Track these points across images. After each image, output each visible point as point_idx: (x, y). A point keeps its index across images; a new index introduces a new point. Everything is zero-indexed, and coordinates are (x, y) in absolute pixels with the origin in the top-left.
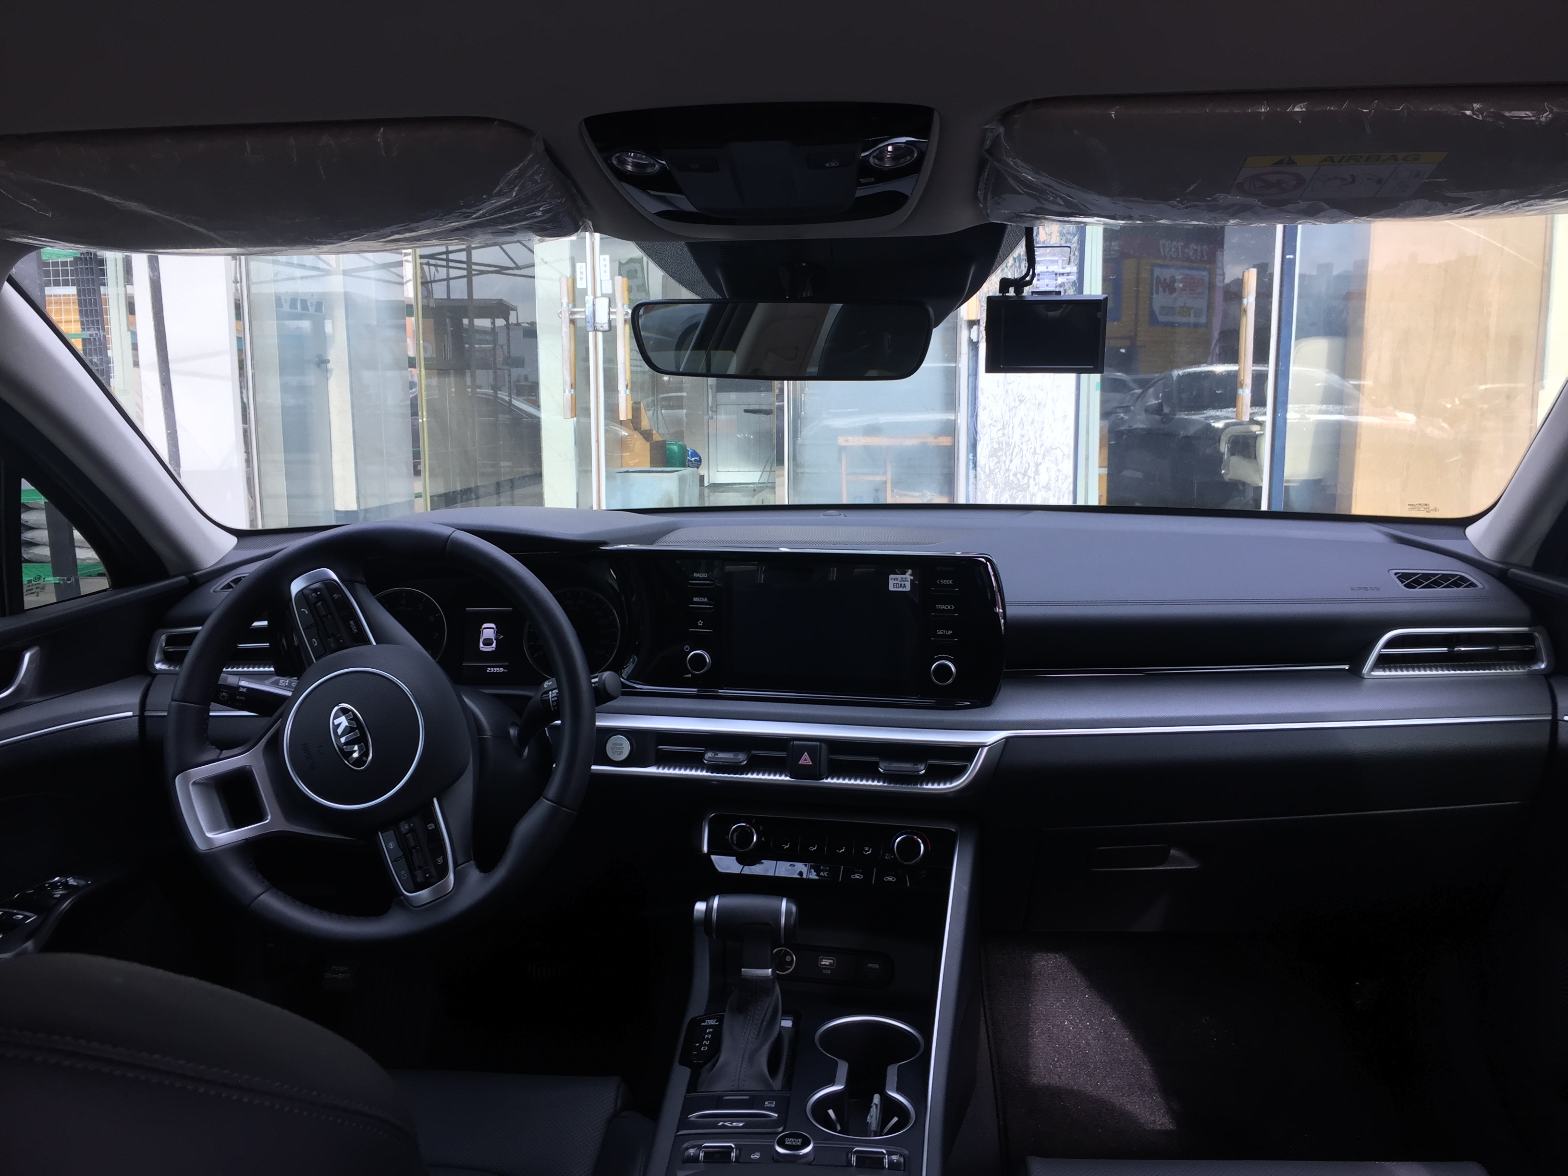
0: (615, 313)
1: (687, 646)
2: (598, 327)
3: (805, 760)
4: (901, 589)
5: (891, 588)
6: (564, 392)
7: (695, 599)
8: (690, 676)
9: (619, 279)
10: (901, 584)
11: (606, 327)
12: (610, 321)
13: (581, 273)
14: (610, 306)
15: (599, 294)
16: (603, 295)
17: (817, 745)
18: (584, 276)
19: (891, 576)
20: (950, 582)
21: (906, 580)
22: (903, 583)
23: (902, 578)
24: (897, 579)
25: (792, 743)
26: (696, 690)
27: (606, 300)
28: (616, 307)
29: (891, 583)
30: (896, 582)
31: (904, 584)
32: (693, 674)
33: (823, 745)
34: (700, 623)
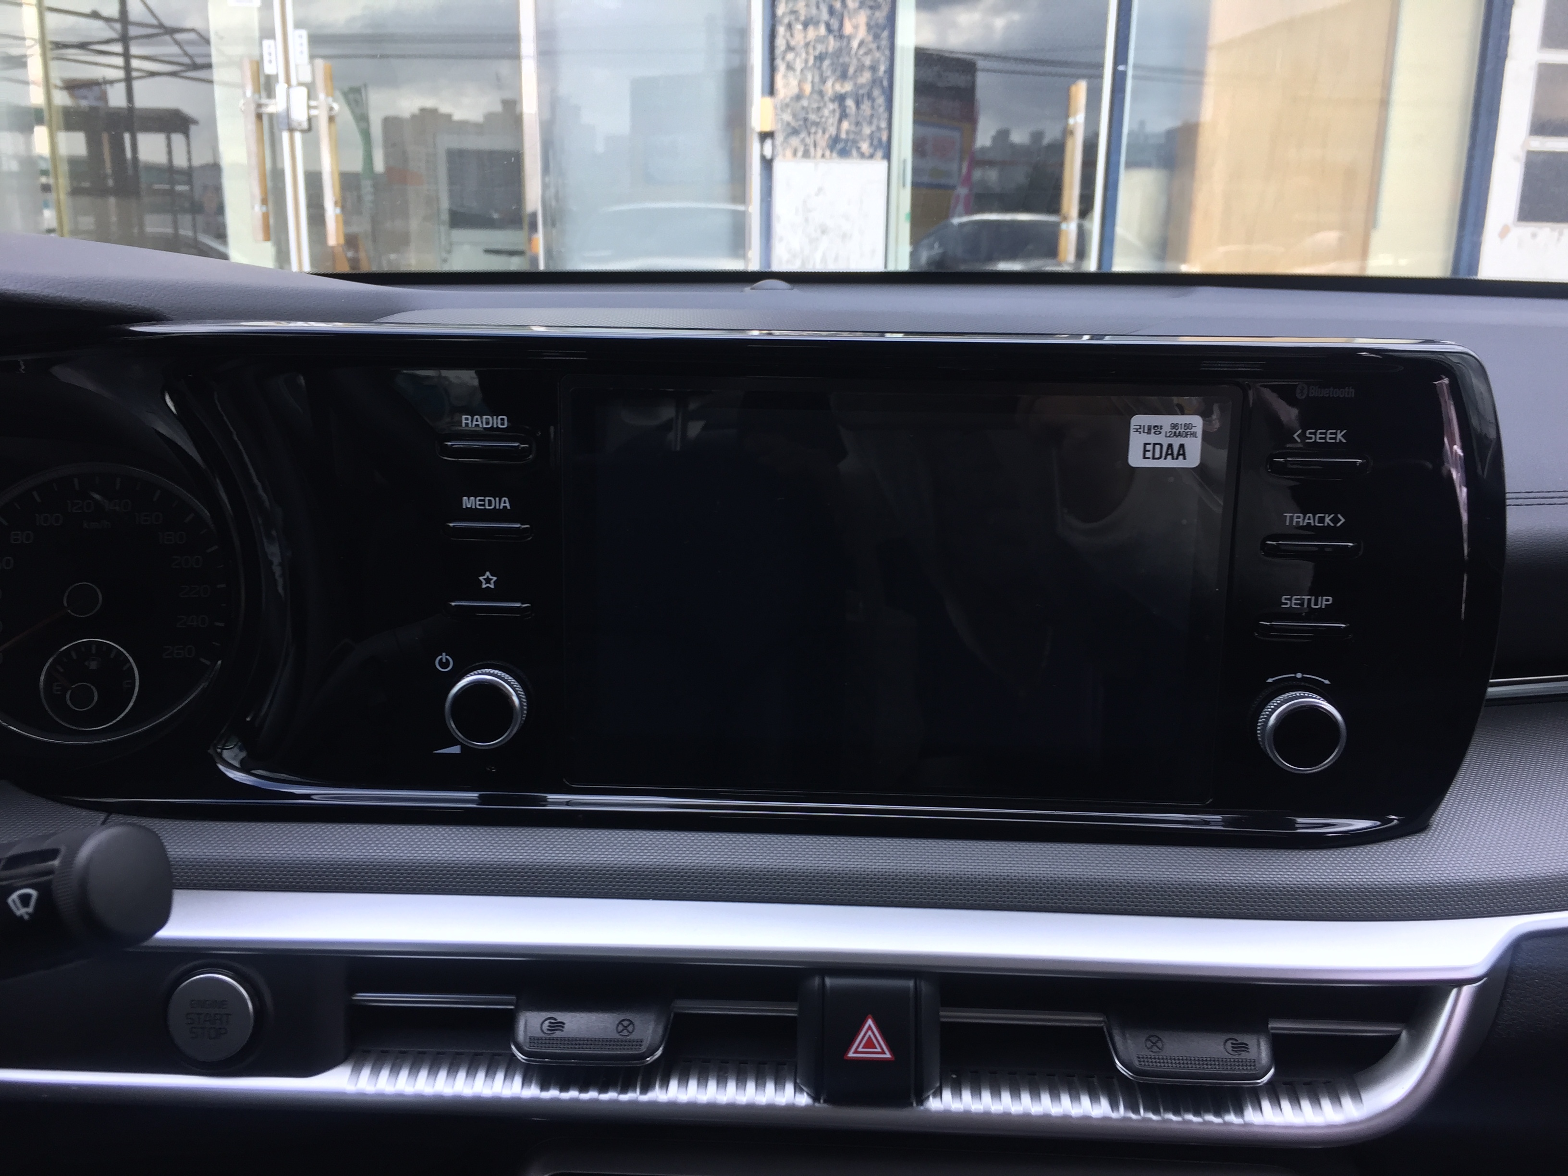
0: (315, 107)
1: (444, 657)
2: (294, 125)
3: (870, 1044)
4: (1169, 463)
5: (1135, 459)
6: (253, 208)
7: (469, 502)
8: (456, 750)
9: (320, 63)
10: (1170, 446)
11: (305, 125)
12: (310, 120)
13: (270, 54)
14: (309, 97)
15: (294, 81)
16: (300, 84)
17: (906, 991)
18: (273, 58)
19: (1137, 420)
20: (1339, 436)
21: (1187, 430)
22: (1176, 442)
23: (1174, 426)
24: (1157, 429)
25: (817, 981)
26: (474, 795)
27: (304, 91)
28: (316, 98)
29: (1136, 442)
30: (1152, 438)
31: (1182, 446)
32: (463, 747)
33: (925, 987)
34: (488, 580)
